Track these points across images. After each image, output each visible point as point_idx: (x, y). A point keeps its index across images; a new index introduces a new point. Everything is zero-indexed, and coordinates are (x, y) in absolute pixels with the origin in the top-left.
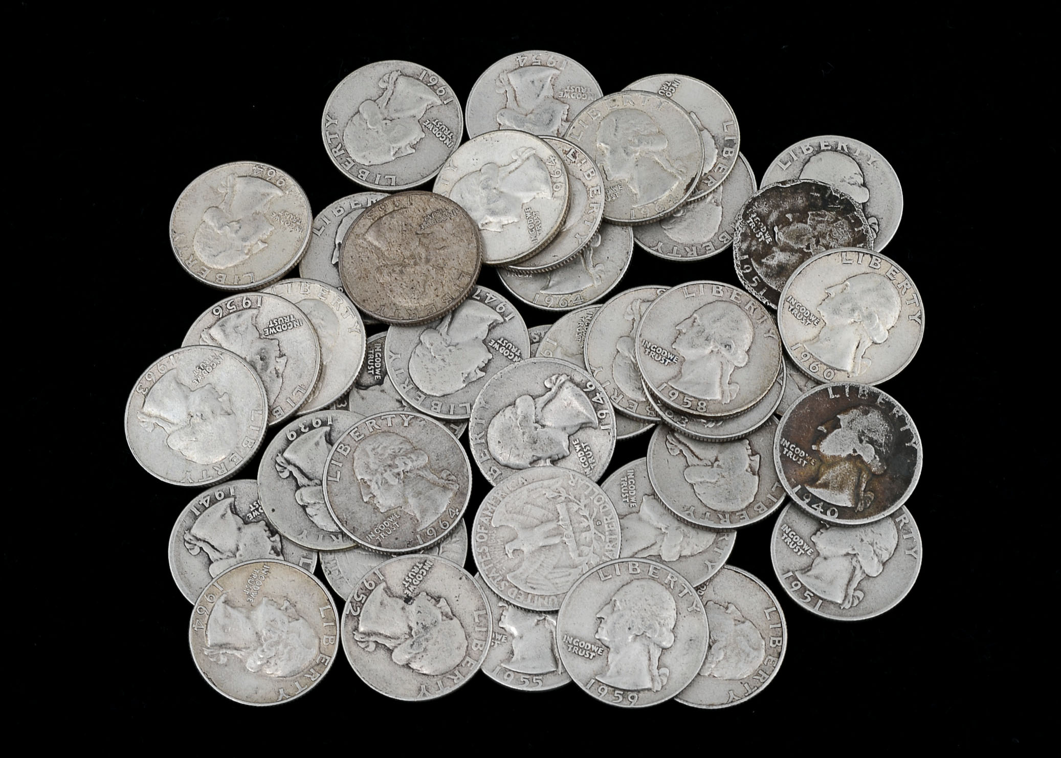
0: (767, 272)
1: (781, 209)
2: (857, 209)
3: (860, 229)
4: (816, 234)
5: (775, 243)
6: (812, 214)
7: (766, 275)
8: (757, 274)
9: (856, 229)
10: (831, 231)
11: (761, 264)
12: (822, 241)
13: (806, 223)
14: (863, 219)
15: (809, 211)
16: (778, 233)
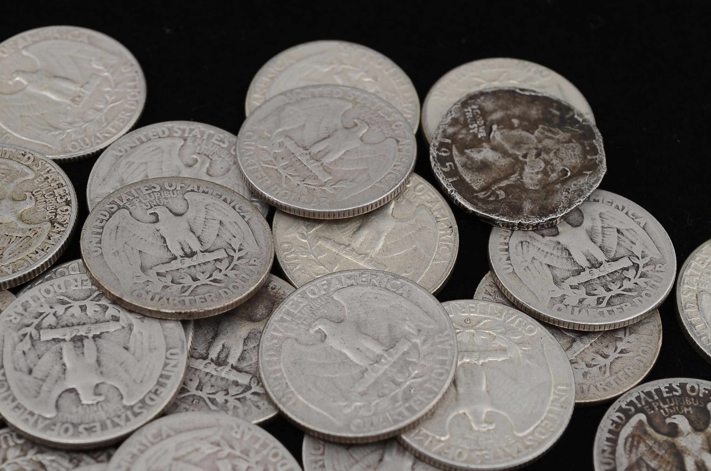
0: (466, 163)
1: (509, 112)
2: (597, 138)
3: (594, 157)
4: (540, 146)
5: (487, 139)
6: (543, 128)
7: (464, 165)
8: (453, 161)
9: (589, 157)
10: (558, 150)
11: (462, 153)
12: (544, 155)
13: (532, 133)
14: (601, 150)
15: (541, 124)
16: (495, 132)
